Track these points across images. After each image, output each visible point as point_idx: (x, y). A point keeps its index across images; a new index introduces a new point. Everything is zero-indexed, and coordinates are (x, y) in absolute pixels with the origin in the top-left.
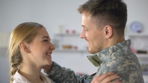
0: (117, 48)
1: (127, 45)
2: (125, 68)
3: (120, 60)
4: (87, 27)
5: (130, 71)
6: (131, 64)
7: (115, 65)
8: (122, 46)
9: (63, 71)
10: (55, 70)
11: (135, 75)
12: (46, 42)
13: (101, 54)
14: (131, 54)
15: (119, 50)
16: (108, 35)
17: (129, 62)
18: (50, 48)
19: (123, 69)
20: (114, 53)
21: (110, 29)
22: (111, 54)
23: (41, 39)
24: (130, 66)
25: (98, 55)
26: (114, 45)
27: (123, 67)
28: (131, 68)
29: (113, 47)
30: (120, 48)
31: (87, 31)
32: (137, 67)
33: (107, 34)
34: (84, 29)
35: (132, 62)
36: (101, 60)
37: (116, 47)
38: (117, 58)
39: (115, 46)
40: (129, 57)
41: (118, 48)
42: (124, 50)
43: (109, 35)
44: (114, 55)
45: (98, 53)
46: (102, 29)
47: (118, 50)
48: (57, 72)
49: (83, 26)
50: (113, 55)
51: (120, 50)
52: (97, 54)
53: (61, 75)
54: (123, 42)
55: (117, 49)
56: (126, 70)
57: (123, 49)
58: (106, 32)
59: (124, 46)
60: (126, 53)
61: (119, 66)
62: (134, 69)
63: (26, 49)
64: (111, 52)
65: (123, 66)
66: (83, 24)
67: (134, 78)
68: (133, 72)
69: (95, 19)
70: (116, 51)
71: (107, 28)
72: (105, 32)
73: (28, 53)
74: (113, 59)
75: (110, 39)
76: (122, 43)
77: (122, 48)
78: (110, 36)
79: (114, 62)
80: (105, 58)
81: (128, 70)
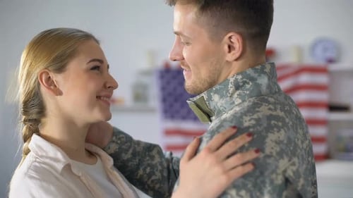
0: (244, 80)
1: (266, 72)
2: (258, 120)
3: (251, 104)
4: (185, 34)
5: (269, 129)
6: (274, 113)
7: (239, 115)
8: (256, 75)
9: (136, 146)
10: (119, 142)
11: (279, 137)
12: (96, 71)
13: (212, 94)
14: (276, 92)
15: (248, 83)
16: (233, 52)
17: (270, 109)
18: (105, 86)
19: (253, 122)
20: (238, 92)
21: (238, 40)
22: (232, 94)
23: (85, 66)
24: (270, 118)
25: (205, 97)
26: (238, 74)
27: (255, 120)
28: (273, 122)
29: (236, 79)
30: (250, 80)
31: (188, 43)
32: (287, 120)
33: (230, 52)
34: (179, 39)
35: (275, 109)
36: (212, 108)
37: (242, 79)
38: (243, 101)
39: (240, 77)
40: (271, 100)
41: (248, 81)
42: (261, 85)
43: (234, 54)
44: (238, 95)
45: (205, 92)
46: (220, 40)
47: (247, 85)
48: (124, 147)
49: (176, 33)
50: (235, 95)
51: (251, 84)
52: (203, 95)
53: (132, 154)
54: (257, 67)
55: (245, 83)
56: (260, 125)
57: (259, 81)
58: (229, 47)
59: (259, 76)
60: (264, 89)
61: (246, 116)
62: (280, 124)
63: (52, 87)
64: (231, 90)
65: (255, 116)
66: (176, 29)
67: (278, 142)
68: (275, 129)
69: (204, 18)
70: (243, 86)
71: (230, 38)
72: (226, 48)
73: (57, 95)
74: (236, 103)
75: (235, 62)
76: (255, 69)
77: (256, 80)
78: (238, 55)
79: (237, 109)
80: (219, 105)
81: (265, 125)
